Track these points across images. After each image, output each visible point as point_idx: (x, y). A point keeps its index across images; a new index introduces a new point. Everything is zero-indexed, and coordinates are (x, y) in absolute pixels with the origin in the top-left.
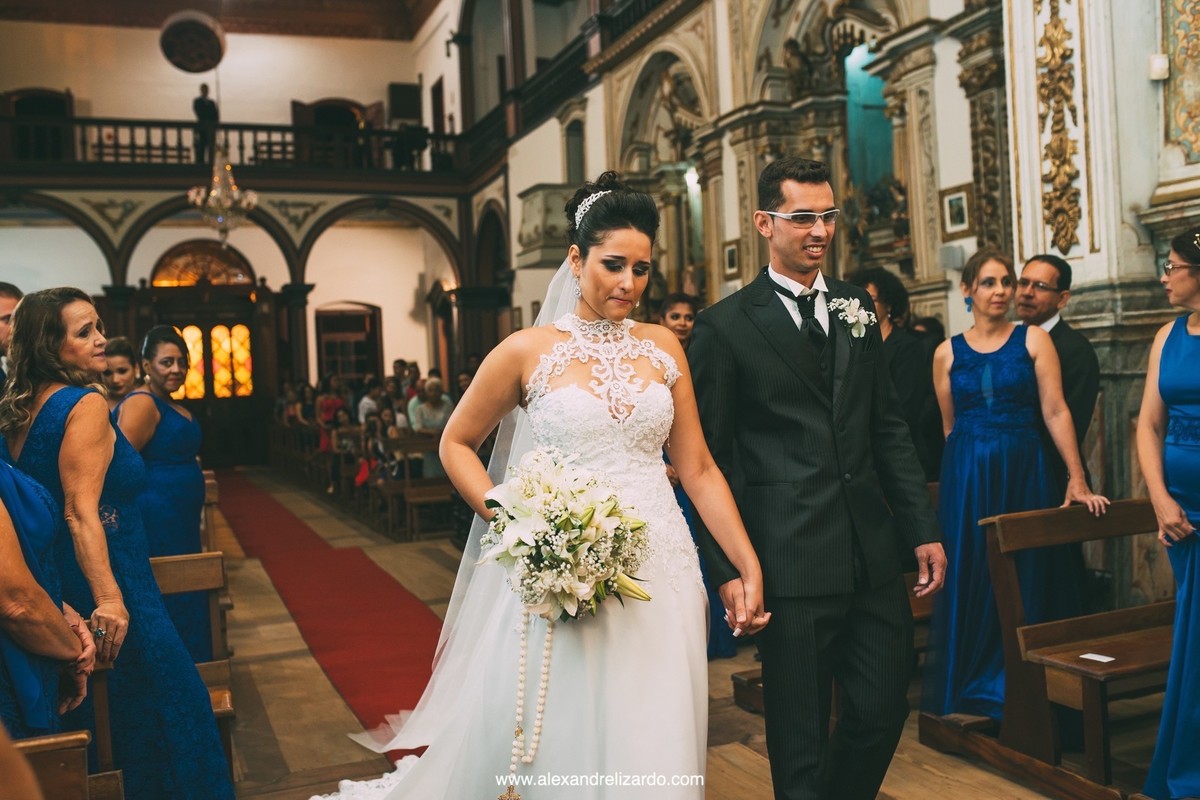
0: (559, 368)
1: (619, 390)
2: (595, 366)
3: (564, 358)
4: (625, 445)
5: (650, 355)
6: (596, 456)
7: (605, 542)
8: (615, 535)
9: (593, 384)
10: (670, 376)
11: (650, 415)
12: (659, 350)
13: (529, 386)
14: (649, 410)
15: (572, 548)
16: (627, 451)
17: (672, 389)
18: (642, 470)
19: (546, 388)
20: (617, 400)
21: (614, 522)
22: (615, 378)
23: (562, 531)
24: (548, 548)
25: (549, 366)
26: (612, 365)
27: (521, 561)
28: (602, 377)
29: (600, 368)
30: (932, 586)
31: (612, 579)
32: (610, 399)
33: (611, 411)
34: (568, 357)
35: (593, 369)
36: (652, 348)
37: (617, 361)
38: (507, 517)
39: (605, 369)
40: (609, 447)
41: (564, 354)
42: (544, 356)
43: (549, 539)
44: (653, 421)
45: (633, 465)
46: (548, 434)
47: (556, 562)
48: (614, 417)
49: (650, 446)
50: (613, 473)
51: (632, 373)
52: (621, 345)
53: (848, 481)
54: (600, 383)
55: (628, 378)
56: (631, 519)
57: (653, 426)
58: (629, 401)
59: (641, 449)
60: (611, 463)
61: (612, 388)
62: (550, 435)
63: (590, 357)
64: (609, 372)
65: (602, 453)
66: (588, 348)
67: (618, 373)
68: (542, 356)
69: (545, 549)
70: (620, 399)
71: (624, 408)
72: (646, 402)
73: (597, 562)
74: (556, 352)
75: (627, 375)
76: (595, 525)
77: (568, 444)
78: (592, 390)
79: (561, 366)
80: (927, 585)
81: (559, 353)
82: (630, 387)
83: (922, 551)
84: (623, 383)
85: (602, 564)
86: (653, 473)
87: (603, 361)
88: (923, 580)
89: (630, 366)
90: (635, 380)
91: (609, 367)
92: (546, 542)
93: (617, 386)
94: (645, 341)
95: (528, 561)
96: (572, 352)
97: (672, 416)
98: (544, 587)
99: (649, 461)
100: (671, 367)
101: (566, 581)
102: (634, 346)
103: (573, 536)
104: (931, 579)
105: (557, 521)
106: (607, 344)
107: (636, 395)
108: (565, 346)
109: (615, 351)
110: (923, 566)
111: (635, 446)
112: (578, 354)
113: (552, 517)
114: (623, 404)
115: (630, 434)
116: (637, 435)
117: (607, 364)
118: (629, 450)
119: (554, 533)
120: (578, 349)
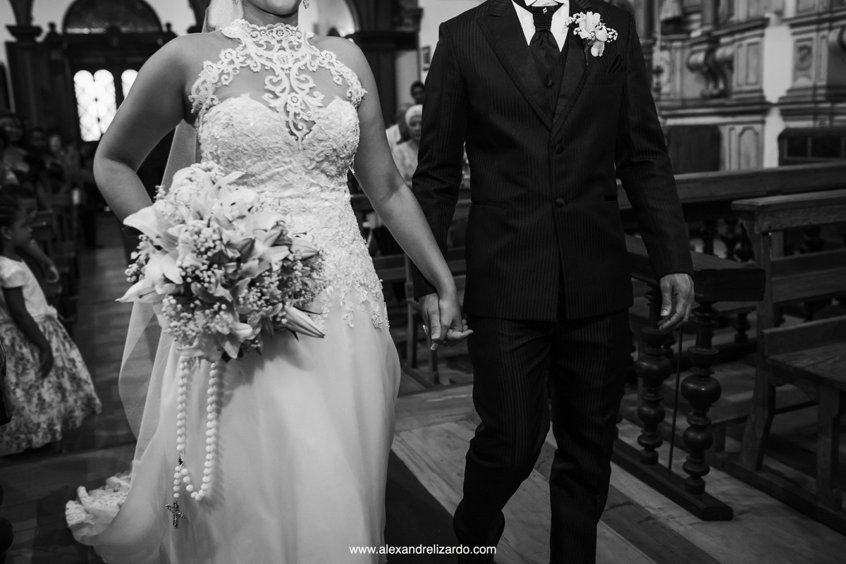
0: (226, 77)
1: (298, 104)
2: (271, 77)
3: (233, 66)
4: (304, 166)
5: (331, 67)
6: (271, 178)
7: (270, 276)
8: (283, 267)
9: (267, 96)
10: (354, 93)
11: (331, 133)
12: (340, 64)
13: (193, 96)
14: (331, 128)
15: (230, 284)
16: (307, 173)
17: (358, 108)
18: (323, 195)
19: (212, 100)
20: (295, 115)
21: (282, 252)
22: (292, 90)
23: (216, 266)
24: (199, 286)
25: (216, 73)
26: (288, 75)
27: (165, 301)
28: (277, 90)
29: (275, 80)
30: (674, 318)
31: (280, 315)
32: (288, 112)
33: (289, 128)
34: (237, 65)
35: (267, 82)
36: (334, 61)
37: (294, 71)
38: (152, 248)
39: (280, 81)
40: (286, 167)
41: (232, 62)
42: (209, 63)
43: (200, 275)
44: (335, 140)
45: (312, 189)
46: (216, 150)
47: (209, 301)
48: (292, 134)
49: (333, 170)
50: (290, 197)
51: (311, 84)
52: (298, 54)
53: (560, 205)
54: (276, 97)
55: (308, 91)
56: (302, 247)
57: (335, 146)
58: (309, 117)
59: (323, 171)
60: (289, 186)
61: (289, 102)
62: (219, 152)
63: (263, 65)
64: (285, 84)
65: (278, 173)
66: (260, 56)
67: (295, 84)
68: (206, 63)
69: (195, 287)
70: (299, 114)
71: (304, 125)
72: (327, 118)
73: (260, 299)
74: (223, 59)
75: (306, 86)
76: (258, 255)
77: (239, 163)
78: (266, 104)
79: (228, 74)
80: (669, 317)
81: (226, 61)
82: (309, 100)
83: (666, 282)
84: (301, 95)
85: (267, 301)
86: (336, 199)
87: (278, 71)
88: (665, 313)
89: (309, 78)
90: (315, 93)
91: (285, 78)
92: (197, 279)
93: (295, 100)
94: (325, 52)
95: (174, 301)
96: (242, 59)
97: (358, 138)
98: (195, 329)
99: (332, 186)
100: (354, 83)
101: (224, 322)
102: (314, 57)
103: (230, 271)
104: (673, 312)
105: (210, 254)
106: (282, 52)
107: (317, 110)
108: (234, 53)
109: (291, 60)
110: (667, 297)
111: (316, 168)
112: (248, 62)
113: (203, 249)
114: (302, 120)
115: (310, 153)
116: (317, 155)
117: (282, 75)
118: (308, 172)
119: (205, 267)
120: (248, 56)
